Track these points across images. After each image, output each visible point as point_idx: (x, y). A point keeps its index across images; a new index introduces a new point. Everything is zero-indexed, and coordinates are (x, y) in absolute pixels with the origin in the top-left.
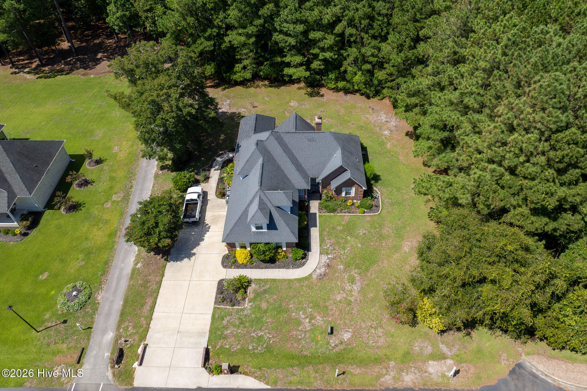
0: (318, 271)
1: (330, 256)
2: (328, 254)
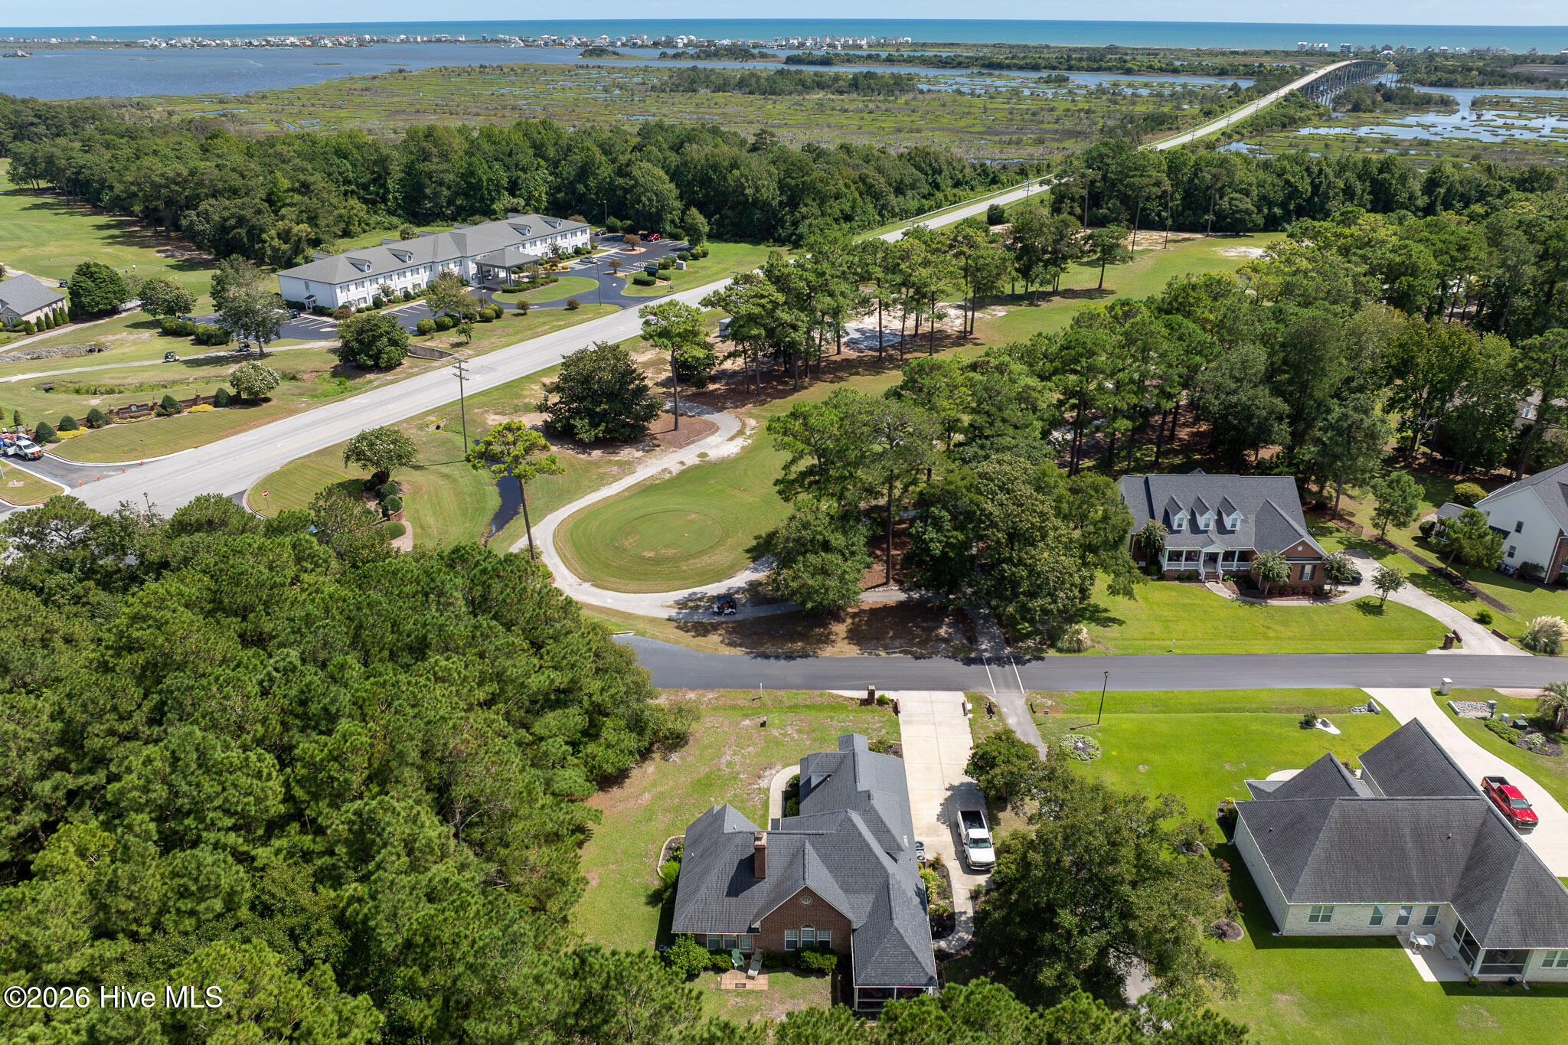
0: (773, 771)
1: (756, 786)
2: (760, 788)
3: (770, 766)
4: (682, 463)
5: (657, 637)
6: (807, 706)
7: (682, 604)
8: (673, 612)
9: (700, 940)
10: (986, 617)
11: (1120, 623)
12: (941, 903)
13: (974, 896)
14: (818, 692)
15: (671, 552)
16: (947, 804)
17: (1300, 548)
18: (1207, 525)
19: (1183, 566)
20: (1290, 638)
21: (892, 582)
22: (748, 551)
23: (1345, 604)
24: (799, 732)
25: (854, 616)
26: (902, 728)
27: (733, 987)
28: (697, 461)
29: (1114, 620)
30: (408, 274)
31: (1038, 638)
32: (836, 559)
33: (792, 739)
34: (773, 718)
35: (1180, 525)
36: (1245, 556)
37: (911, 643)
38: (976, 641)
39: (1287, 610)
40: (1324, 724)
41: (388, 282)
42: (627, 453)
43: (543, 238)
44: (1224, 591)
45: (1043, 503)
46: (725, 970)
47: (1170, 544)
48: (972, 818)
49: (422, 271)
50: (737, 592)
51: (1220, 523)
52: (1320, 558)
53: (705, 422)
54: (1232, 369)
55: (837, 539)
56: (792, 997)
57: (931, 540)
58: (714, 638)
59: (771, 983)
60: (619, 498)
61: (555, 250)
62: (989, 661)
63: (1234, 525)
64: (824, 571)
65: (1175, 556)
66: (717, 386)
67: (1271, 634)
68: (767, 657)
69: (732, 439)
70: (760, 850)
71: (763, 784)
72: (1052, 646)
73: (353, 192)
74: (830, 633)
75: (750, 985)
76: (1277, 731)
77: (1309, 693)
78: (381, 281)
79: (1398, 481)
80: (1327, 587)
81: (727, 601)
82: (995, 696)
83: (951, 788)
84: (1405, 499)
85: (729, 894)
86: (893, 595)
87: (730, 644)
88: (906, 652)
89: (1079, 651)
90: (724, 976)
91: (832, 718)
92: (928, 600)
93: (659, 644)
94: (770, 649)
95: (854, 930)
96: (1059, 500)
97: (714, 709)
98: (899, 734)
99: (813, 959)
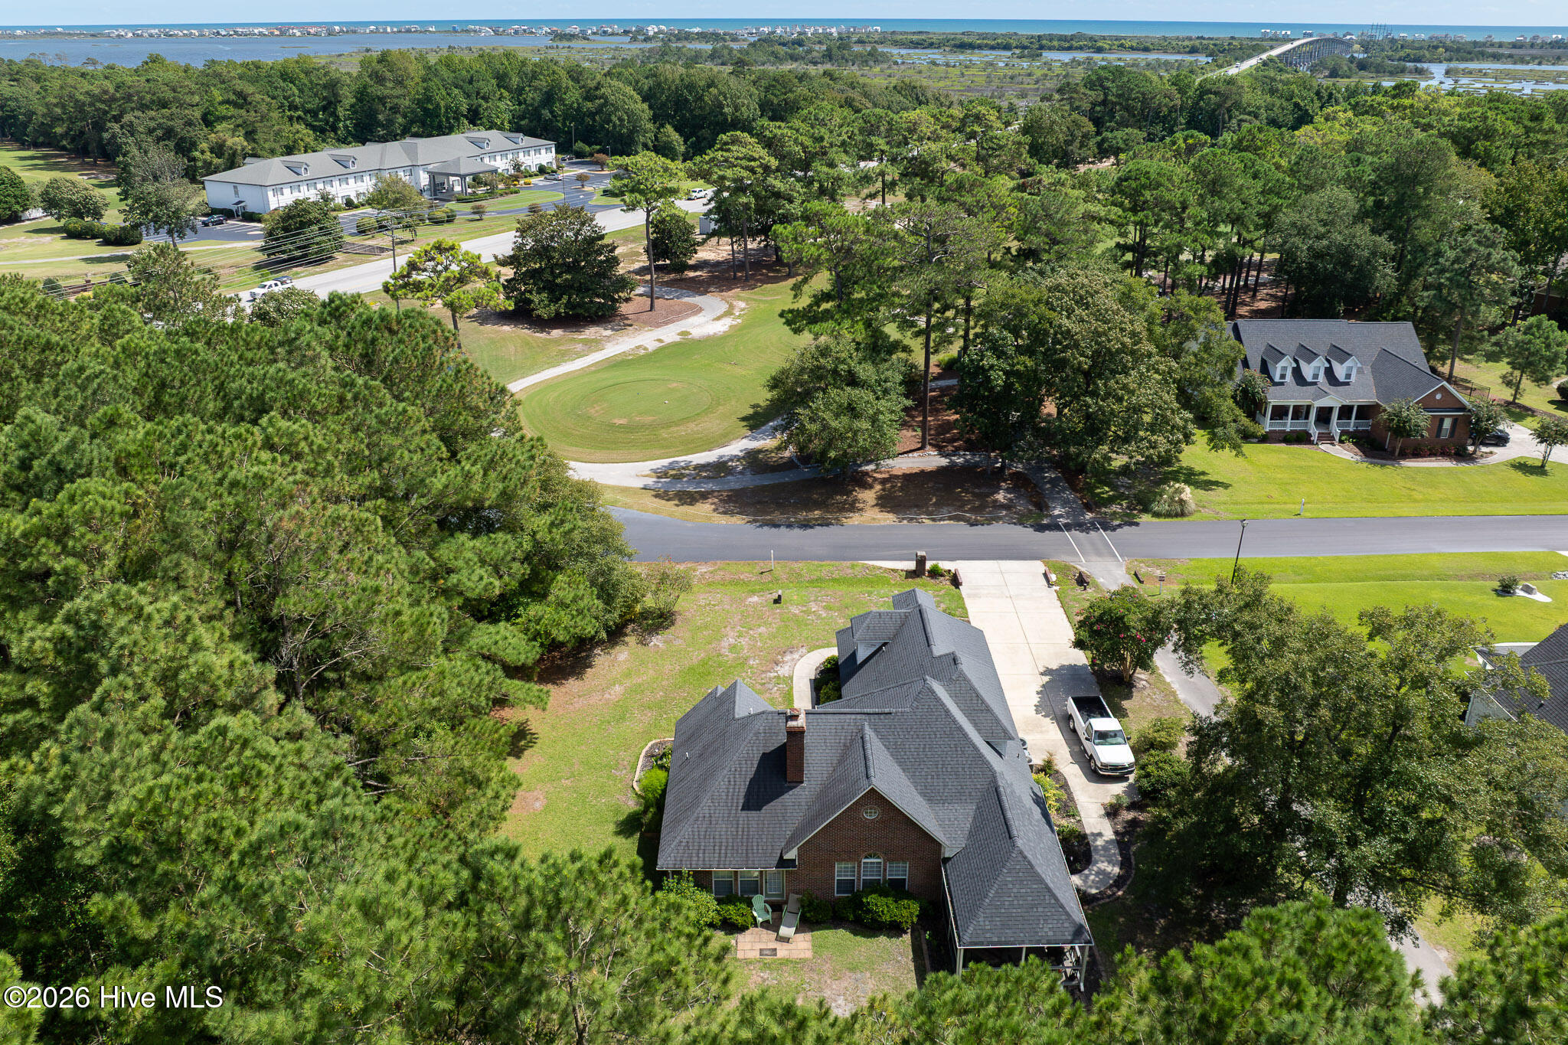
0: (796, 656)
1: (772, 675)
2: (778, 677)
3: (791, 650)
4: (660, 341)
5: (630, 507)
6: (834, 580)
7: (661, 474)
8: (650, 481)
9: (702, 880)
10: (1051, 481)
11: (1226, 486)
12: (1064, 822)
13: (1112, 812)
14: (849, 563)
15: (648, 419)
16: (1045, 691)
17: (1438, 397)
18: (1316, 376)
19: (1289, 425)
20: (1442, 500)
21: (928, 447)
22: (743, 419)
23: (1497, 465)
24: (827, 608)
25: (883, 481)
26: (968, 603)
27: (756, 954)
28: (678, 338)
29: (1217, 483)
30: (351, 181)
31: (1124, 503)
32: (865, 395)
33: (819, 617)
34: (790, 594)
35: (1283, 376)
36: (1365, 411)
37: (961, 508)
38: (1047, 507)
39: (1429, 471)
40: (1528, 590)
41: (328, 188)
42: (591, 332)
43: (503, 153)
44: (1345, 454)
45: (1132, 322)
46: (742, 929)
47: (1275, 398)
48: (1090, 706)
49: (366, 178)
50: (731, 460)
51: (1329, 373)
52: (1463, 408)
53: (685, 304)
54: (1318, 211)
55: (866, 371)
56: (853, 969)
57: (992, 367)
58: (704, 509)
59: (817, 948)
60: (584, 372)
61: (517, 167)
62: (1068, 527)
63: (1348, 376)
64: (852, 410)
65: (1280, 412)
66: (698, 273)
67: (1417, 495)
68: (777, 526)
69: (718, 318)
70: (796, 735)
71: (783, 671)
72: (1146, 510)
73: (299, 118)
74: (856, 500)
75: (783, 951)
76: (1468, 599)
77: (1495, 556)
78: (320, 186)
79: (1539, 327)
80: (1471, 449)
81: (720, 468)
82: (1083, 566)
83: (1048, 672)
84: (1548, 346)
85: (746, 807)
86: (931, 460)
87: (725, 513)
88: (957, 518)
89: (1182, 514)
90: (740, 937)
91: (870, 593)
92: (976, 465)
93: (633, 513)
94: (777, 516)
95: (947, 860)
96: (1150, 320)
97: (709, 584)
98: (964, 608)
99: (883, 907)
